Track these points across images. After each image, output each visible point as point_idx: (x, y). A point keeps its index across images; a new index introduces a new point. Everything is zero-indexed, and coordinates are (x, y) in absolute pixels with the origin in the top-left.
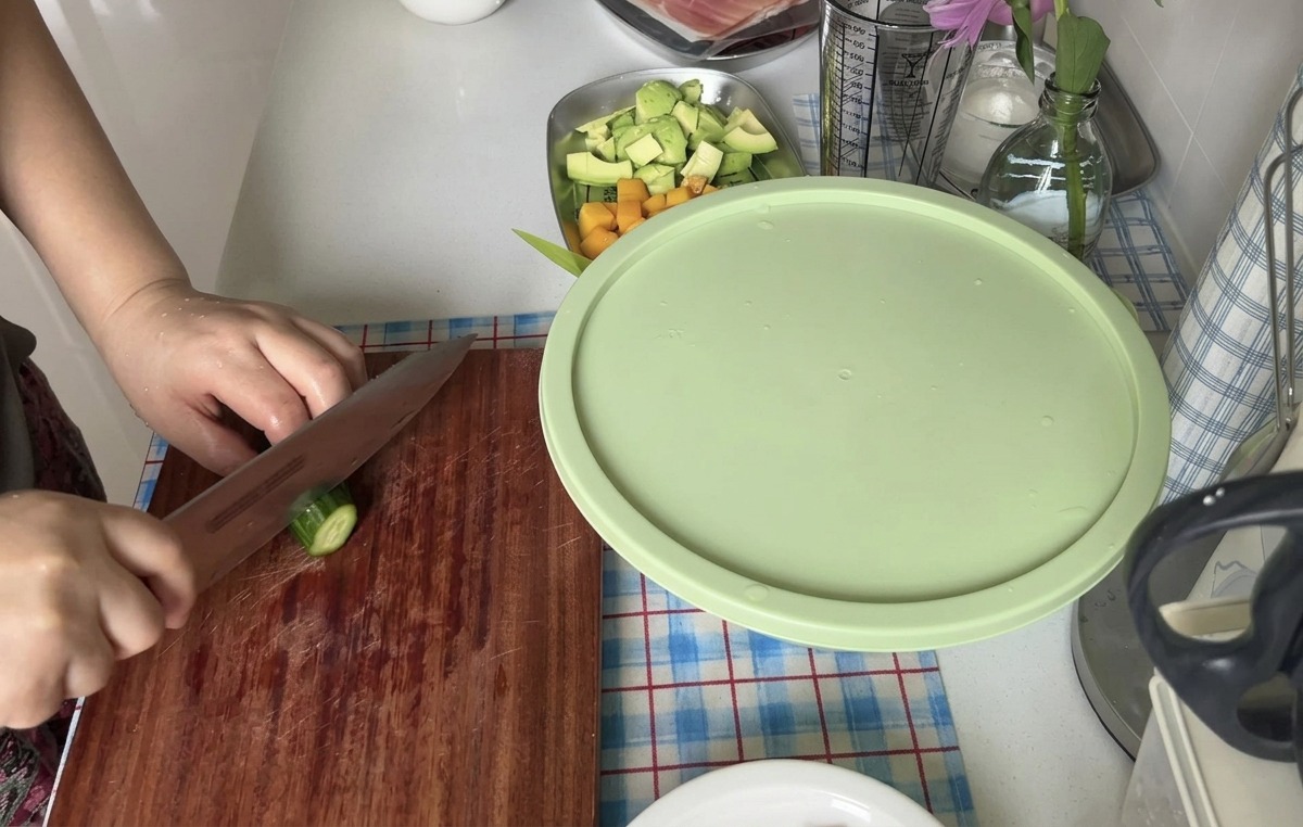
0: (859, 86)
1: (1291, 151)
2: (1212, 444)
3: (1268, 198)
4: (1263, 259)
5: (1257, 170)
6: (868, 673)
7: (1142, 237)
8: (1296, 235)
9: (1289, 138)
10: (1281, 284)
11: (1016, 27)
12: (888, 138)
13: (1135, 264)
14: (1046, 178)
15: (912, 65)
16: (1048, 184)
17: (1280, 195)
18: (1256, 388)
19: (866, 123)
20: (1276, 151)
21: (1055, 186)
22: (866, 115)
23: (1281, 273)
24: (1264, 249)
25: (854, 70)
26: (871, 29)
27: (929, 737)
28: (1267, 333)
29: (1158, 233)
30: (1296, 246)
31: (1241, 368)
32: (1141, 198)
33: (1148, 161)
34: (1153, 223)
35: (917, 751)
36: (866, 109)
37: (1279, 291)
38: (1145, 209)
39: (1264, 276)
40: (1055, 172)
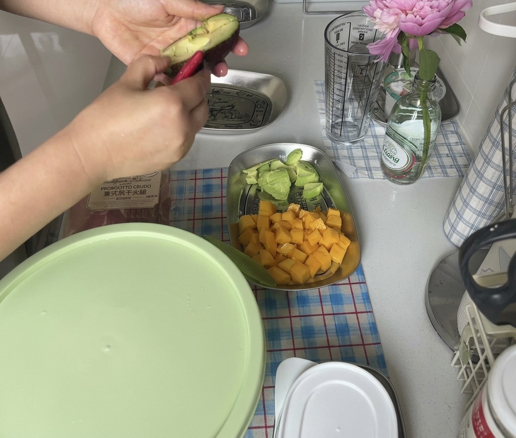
0: (340, 78)
1: (511, 104)
2: (481, 221)
3: (502, 123)
4: (500, 147)
5: (498, 111)
6: (345, 314)
7: (453, 139)
8: (513, 138)
9: (510, 99)
10: (507, 157)
11: (403, 54)
12: (352, 99)
13: (450, 150)
14: (415, 115)
15: (362, 70)
16: (416, 117)
17: (507, 122)
18: (497, 200)
19: (344, 93)
20: (505, 104)
21: (418, 118)
22: (343, 89)
23: (507, 152)
24: (501, 143)
25: (339, 71)
26: (345, 55)
27: (369, 339)
28: (501, 178)
29: (459, 136)
30: (513, 142)
31: (492, 192)
32: (453, 123)
33: (455, 108)
34: (457, 133)
35: (364, 345)
36: (343, 87)
37: (506, 161)
38: (454, 126)
39: (501, 154)
40: (418, 112)
